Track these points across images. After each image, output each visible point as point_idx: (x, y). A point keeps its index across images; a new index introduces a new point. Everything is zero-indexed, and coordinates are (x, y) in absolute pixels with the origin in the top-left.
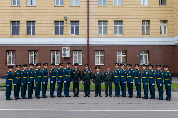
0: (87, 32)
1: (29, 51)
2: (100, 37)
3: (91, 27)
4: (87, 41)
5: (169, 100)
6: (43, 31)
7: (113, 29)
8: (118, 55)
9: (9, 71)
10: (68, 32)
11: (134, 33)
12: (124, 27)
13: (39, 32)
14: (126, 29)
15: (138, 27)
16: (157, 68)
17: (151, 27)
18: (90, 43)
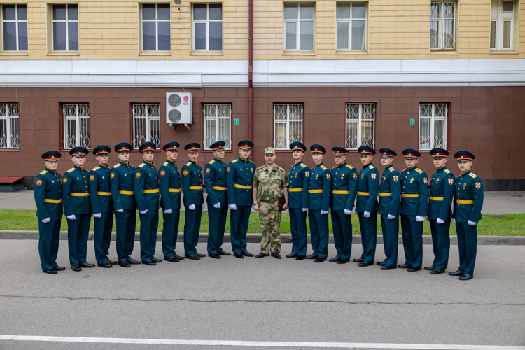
0: (247, 41)
1: (61, 104)
2: (290, 57)
3: (262, 25)
4: (247, 71)
5: (468, 276)
6: (105, 37)
7: (333, 30)
8: (348, 118)
9: (47, 169)
10: (187, 42)
11: (401, 46)
12: (370, 25)
13: (93, 42)
14: (377, 30)
15: (418, 24)
16: (435, 162)
17: (460, 24)
18: (256, 79)
